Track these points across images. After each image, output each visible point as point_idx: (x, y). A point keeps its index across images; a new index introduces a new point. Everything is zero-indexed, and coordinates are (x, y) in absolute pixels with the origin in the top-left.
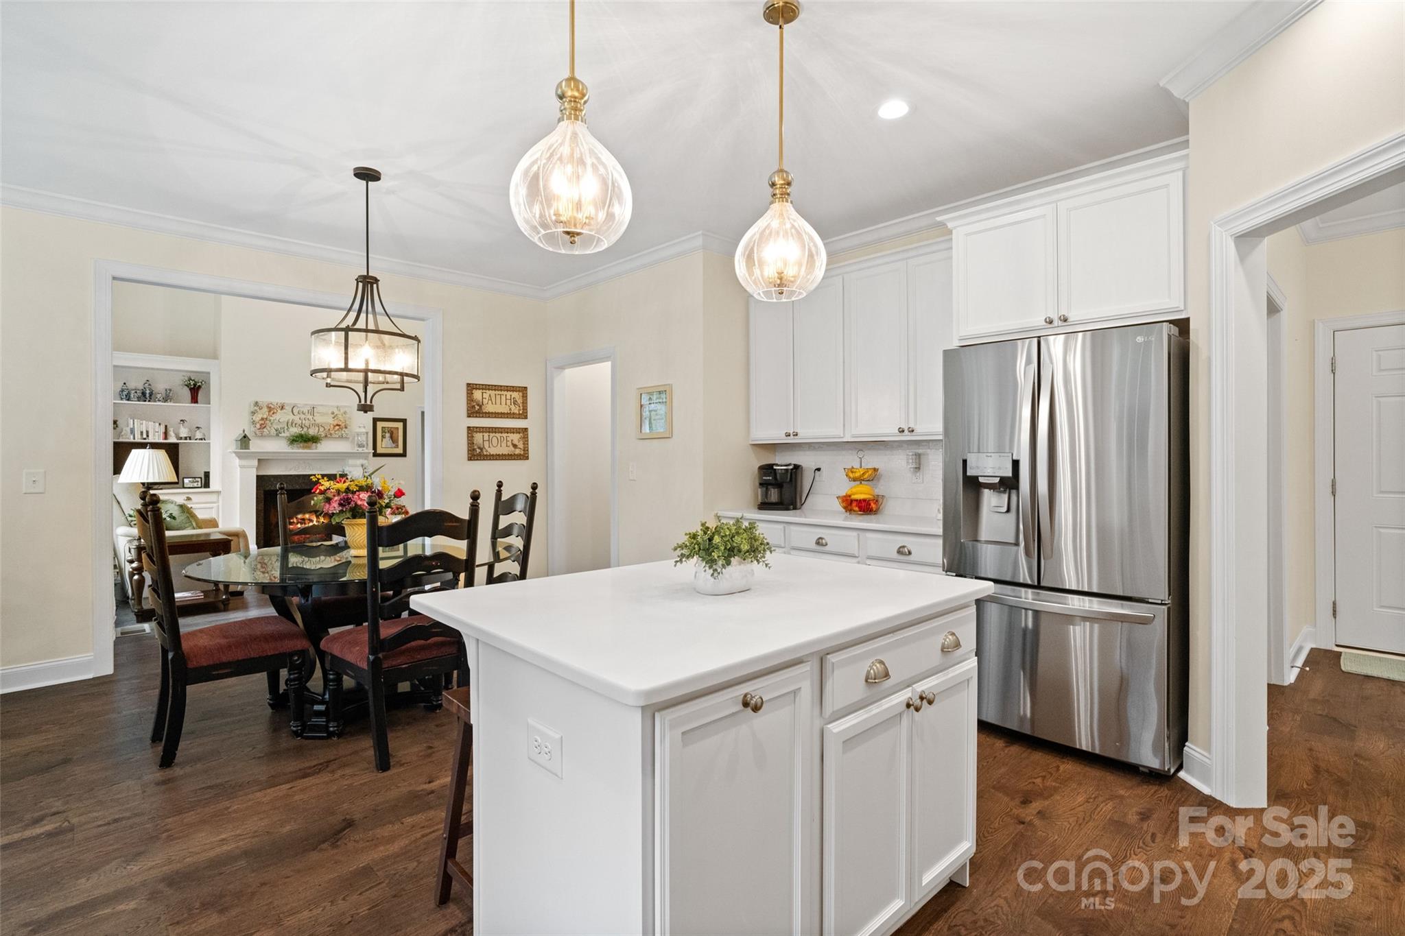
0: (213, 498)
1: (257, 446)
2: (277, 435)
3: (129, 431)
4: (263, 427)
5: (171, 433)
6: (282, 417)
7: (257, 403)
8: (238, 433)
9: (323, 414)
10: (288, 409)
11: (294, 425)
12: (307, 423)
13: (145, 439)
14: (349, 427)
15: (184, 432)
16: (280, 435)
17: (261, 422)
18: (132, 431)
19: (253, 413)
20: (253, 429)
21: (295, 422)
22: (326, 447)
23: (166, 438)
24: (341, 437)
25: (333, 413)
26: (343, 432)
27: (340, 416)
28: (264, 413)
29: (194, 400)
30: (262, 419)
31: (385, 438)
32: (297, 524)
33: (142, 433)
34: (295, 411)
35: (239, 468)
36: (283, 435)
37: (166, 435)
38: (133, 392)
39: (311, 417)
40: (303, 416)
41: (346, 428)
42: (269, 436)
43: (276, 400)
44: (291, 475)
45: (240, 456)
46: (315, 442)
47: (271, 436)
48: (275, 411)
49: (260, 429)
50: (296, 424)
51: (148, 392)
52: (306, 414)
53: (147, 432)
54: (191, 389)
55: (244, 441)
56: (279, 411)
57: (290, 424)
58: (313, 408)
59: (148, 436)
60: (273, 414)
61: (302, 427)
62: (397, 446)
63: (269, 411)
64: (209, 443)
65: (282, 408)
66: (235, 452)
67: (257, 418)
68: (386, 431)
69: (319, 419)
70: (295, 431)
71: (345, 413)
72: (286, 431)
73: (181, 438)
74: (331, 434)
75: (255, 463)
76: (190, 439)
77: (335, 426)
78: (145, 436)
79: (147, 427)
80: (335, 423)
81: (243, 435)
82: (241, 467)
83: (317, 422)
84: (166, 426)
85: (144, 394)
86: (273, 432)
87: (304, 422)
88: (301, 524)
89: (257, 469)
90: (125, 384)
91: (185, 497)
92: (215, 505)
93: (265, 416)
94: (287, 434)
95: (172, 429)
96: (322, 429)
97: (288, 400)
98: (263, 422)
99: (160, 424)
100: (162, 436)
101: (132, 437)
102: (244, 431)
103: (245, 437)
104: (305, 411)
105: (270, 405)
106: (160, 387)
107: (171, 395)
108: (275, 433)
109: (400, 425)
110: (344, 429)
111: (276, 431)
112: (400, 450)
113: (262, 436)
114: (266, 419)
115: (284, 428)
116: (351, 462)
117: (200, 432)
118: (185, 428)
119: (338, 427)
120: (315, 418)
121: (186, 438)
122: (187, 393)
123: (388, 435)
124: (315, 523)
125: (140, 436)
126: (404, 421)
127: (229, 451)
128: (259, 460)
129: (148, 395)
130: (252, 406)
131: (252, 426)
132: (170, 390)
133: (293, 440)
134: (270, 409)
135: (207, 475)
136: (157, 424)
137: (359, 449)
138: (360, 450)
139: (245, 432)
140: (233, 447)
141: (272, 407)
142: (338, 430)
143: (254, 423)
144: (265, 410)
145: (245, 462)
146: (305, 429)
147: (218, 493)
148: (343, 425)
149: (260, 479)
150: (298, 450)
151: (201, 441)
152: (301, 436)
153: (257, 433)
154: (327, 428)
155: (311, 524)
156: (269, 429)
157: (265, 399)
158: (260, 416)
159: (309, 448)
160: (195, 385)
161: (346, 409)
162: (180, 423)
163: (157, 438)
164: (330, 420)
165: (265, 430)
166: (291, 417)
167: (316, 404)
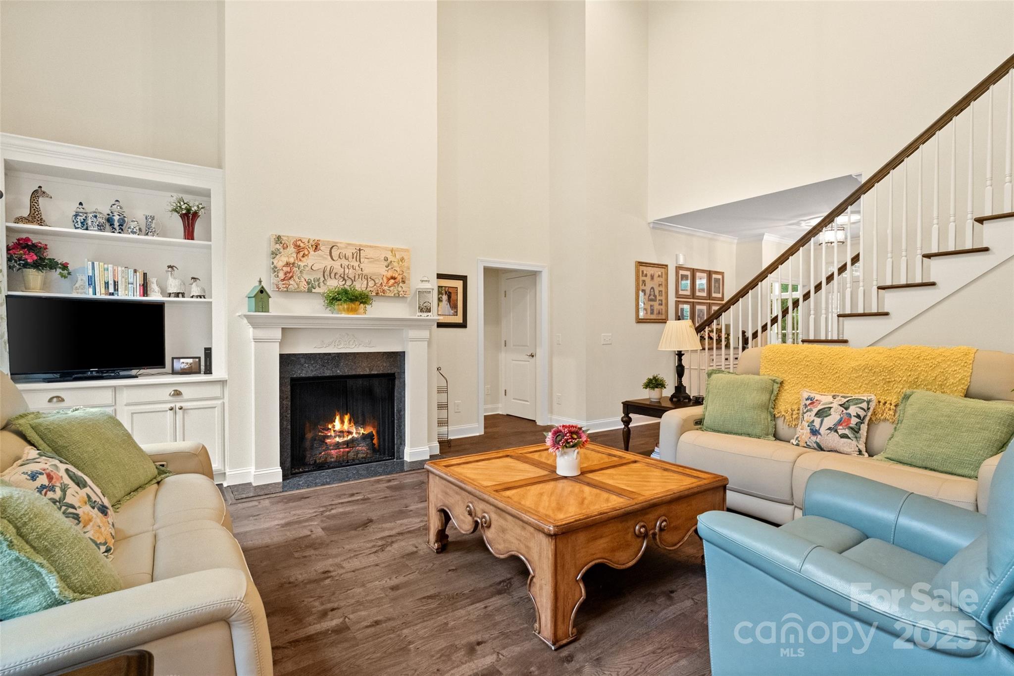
0: (216, 390)
1: (278, 306)
2: (309, 291)
3: (86, 279)
4: (288, 277)
5: (154, 287)
6: (316, 261)
7: (279, 238)
8: (251, 287)
9: (373, 260)
10: (324, 249)
11: (333, 275)
12: (351, 273)
13: (112, 294)
14: (406, 282)
15: (173, 286)
16: (314, 290)
17: (285, 269)
18: (91, 281)
19: (274, 254)
20: (274, 280)
21: (335, 271)
22: (378, 310)
23: (145, 292)
24: (397, 296)
25: (386, 259)
26: (400, 289)
27: (395, 264)
28: (289, 255)
29: (189, 234)
30: (288, 264)
31: (442, 301)
32: (335, 437)
33: (107, 284)
34: (335, 253)
35: (253, 344)
36: (317, 290)
37: (145, 291)
38: (91, 215)
39: (356, 264)
40: (345, 263)
41: (404, 282)
42: (298, 292)
43: (308, 235)
44: (330, 354)
45: (254, 323)
46: (364, 303)
47: (301, 292)
48: (307, 253)
49: (283, 280)
50: (335, 274)
51: (116, 218)
52: (350, 259)
53: (115, 284)
54: (183, 216)
55: (261, 297)
56: (312, 253)
57: (328, 273)
58: (360, 250)
59: (116, 289)
60: (303, 257)
61: (344, 279)
62: (456, 314)
63: (298, 253)
64: (211, 302)
65: (316, 248)
66: (247, 317)
67: (280, 262)
68: (443, 292)
69: (368, 268)
70: (334, 284)
71: (402, 259)
72: (322, 284)
73: (170, 295)
74: (384, 291)
75: (278, 334)
76: (183, 296)
77: (389, 279)
78: (111, 290)
79: (114, 275)
80: (389, 274)
81: (259, 288)
82: (256, 340)
83: (365, 272)
84: (145, 275)
85: (110, 221)
86: (304, 286)
87: (347, 271)
88: (340, 436)
89: (281, 344)
90: (81, 204)
91: (171, 390)
92: (220, 402)
93: (292, 260)
94: (322, 290)
95: (154, 280)
96: (371, 284)
97: (325, 237)
98: (288, 269)
99: (135, 271)
100: (139, 290)
101: (91, 290)
102: (260, 282)
103: (262, 291)
104: (349, 254)
105: (299, 243)
106: (137, 214)
107: (153, 225)
108: (307, 287)
109: (459, 284)
110: (401, 284)
111: (308, 283)
112: (459, 319)
113: (287, 291)
114: (293, 264)
115: (318, 280)
116: (413, 333)
117: (197, 286)
118: (175, 278)
119: (392, 281)
120: (362, 266)
121: (177, 295)
122: (178, 224)
123: (445, 297)
124: (355, 435)
125: (103, 291)
126: (464, 279)
127: (238, 314)
128: (282, 328)
129: (116, 224)
130: (273, 243)
131: (273, 275)
132: (153, 218)
133: (333, 299)
134: (298, 248)
135: (208, 352)
136: (131, 271)
137: (421, 314)
138: (424, 315)
139: (263, 284)
140: (245, 308)
141: (302, 245)
142: (393, 285)
143: (275, 269)
144: (291, 249)
145: (262, 334)
146: (349, 283)
147: (223, 383)
148: (399, 278)
149: (286, 360)
150: (342, 314)
151: (199, 300)
152: (346, 292)
153: (280, 286)
154: (378, 281)
155: (350, 437)
156: (297, 280)
157: (291, 233)
158: (285, 260)
159: (354, 311)
160: (188, 210)
161: (404, 254)
162: (167, 271)
163: (131, 293)
164: (379, 270)
165: (291, 282)
166: (329, 263)
167: (364, 243)
